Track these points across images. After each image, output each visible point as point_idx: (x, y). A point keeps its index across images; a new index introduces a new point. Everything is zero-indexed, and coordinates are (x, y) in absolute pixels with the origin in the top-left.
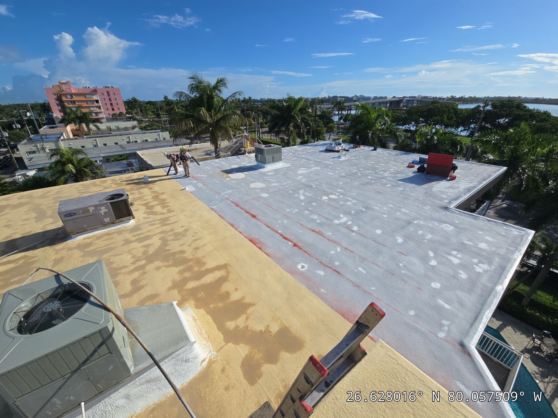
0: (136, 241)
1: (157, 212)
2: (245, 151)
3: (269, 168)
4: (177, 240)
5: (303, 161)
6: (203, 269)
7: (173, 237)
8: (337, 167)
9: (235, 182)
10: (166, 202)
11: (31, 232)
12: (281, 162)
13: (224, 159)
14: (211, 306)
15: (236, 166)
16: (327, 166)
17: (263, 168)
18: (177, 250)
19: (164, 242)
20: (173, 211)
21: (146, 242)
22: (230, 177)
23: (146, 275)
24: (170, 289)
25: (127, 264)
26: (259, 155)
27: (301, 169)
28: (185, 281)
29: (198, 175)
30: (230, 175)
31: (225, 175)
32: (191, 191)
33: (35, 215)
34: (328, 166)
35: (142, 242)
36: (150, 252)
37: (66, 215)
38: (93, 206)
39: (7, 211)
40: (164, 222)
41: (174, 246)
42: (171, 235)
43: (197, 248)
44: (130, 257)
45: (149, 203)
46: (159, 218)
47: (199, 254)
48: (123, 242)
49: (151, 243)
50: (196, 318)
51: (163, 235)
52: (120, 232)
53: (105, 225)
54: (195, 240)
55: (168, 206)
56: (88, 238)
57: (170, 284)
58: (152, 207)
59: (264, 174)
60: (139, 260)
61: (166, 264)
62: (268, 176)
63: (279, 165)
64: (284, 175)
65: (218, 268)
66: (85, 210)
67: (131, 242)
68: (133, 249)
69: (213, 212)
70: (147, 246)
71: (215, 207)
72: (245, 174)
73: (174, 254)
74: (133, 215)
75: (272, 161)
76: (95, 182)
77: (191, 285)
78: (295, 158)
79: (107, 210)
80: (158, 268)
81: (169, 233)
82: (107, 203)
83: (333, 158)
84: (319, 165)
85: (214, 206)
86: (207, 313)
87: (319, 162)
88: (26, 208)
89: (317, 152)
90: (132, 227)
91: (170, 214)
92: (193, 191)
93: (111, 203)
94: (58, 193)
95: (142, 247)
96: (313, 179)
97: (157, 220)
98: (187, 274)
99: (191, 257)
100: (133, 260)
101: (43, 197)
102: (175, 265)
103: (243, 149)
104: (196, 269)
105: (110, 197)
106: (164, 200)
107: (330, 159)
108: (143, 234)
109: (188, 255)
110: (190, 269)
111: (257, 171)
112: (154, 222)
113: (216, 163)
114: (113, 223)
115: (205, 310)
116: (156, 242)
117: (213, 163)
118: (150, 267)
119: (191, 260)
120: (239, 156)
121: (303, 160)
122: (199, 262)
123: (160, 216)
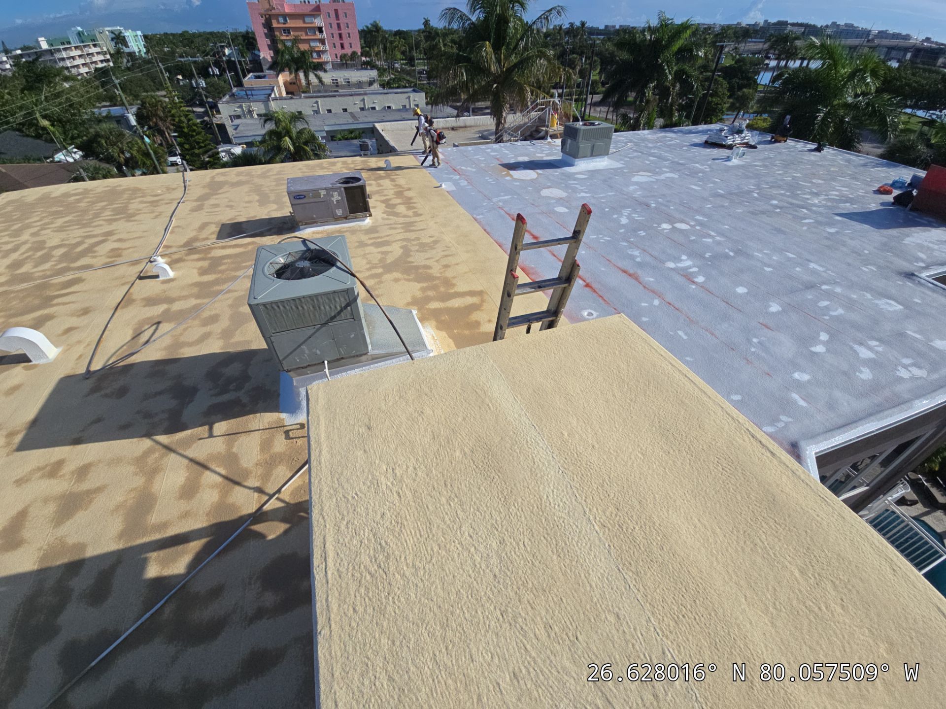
0: (372, 244)
1: (399, 213)
2: (547, 132)
3: (583, 166)
4: (423, 252)
5: (649, 160)
6: (452, 291)
7: (418, 247)
8: (713, 177)
9: (518, 183)
10: (412, 201)
11: (256, 216)
12: (606, 158)
13: (508, 144)
14: (455, 331)
15: (526, 159)
16: (693, 173)
17: (571, 165)
18: (420, 264)
19: (407, 252)
20: (421, 215)
21: (384, 249)
22: (511, 176)
23: (382, 285)
24: (408, 304)
25: (361, 270)
26: (569, 141)
27: (641, 173)
28: (428, 299)
29: (463, 168)
30: (512, 172)
31: (505, 171)
32: (449, 189)
33: (257, 198)
34: (697, 173)
35: (381, 247)
36: (389, 261)
37: (297, 197)
38: (325, 189)
39: (226, 188)
40: (408, 227)
41: (418, 259)
42: (416, 245)
43: (447, 266)
44: (365, 261)
45: (390, 200)
46: (401, 222)
47: (449, 274)
48: (357, 244)
49: (390, 250)
50: (436, 338)
51: (405, 243)
52: (353, 231)
53: (337, 219)
54: (446, 256)
55: (414, 208)
56: (318, 233)
57: (409, 300)
58: (394, 206)
59: (571, 176)
60: (374, 267)
61: (406, 277)
62: (575, 179)
63: (601, 163)
64: (605, 181)
65: (472, 293)
66: (316, 193)
67: (367, 245)
68: (368, 254)
69: (477, 224)
70: (385, 253)
71: (481, 216)
72: (537, 173)
73: (417, 268)
74: (370, 211)
75: (589, 154)
76: (322, 163)
77: (434, 305)
78: (635, 154)
79: (340, 198)
80: (396, 280)
81: (415, 243)
82: (340, 188)
83: (713, 159)
84: (679, 171)
85: (479, 215)
86: (450, 337)
87: (681, 164)
88: (246, 188)
89: (685, 146)
90: (368, 227)
91: (417, 219)
92: (453, 191)
93: (345, 188)
94: (279, 173)
95: (379, 252)
96: (656, 194)
97: (400, 224)
98: (431, 293)
99: (439, 275)
100: (368, 266)
101: (264, 176)
102: (418, 280)
103: (544, 129)
104: (442, 289)
105: (344, 180)
106: (410, 198)
107: (708, 160)
108: (381, 237)
109: (435, 271)
110: (434, 288)
111: (559, 170)
112: (396, 226)
113: (494, 150)
114: (346, 218)
115: (447, 334)
116: (396, 250)
117: (489, 150)
118: (388, 277)
119: (438, 278)
120: (535, 142)
121: (652, 158)
122: (448, 283)
123: (403, 219)
